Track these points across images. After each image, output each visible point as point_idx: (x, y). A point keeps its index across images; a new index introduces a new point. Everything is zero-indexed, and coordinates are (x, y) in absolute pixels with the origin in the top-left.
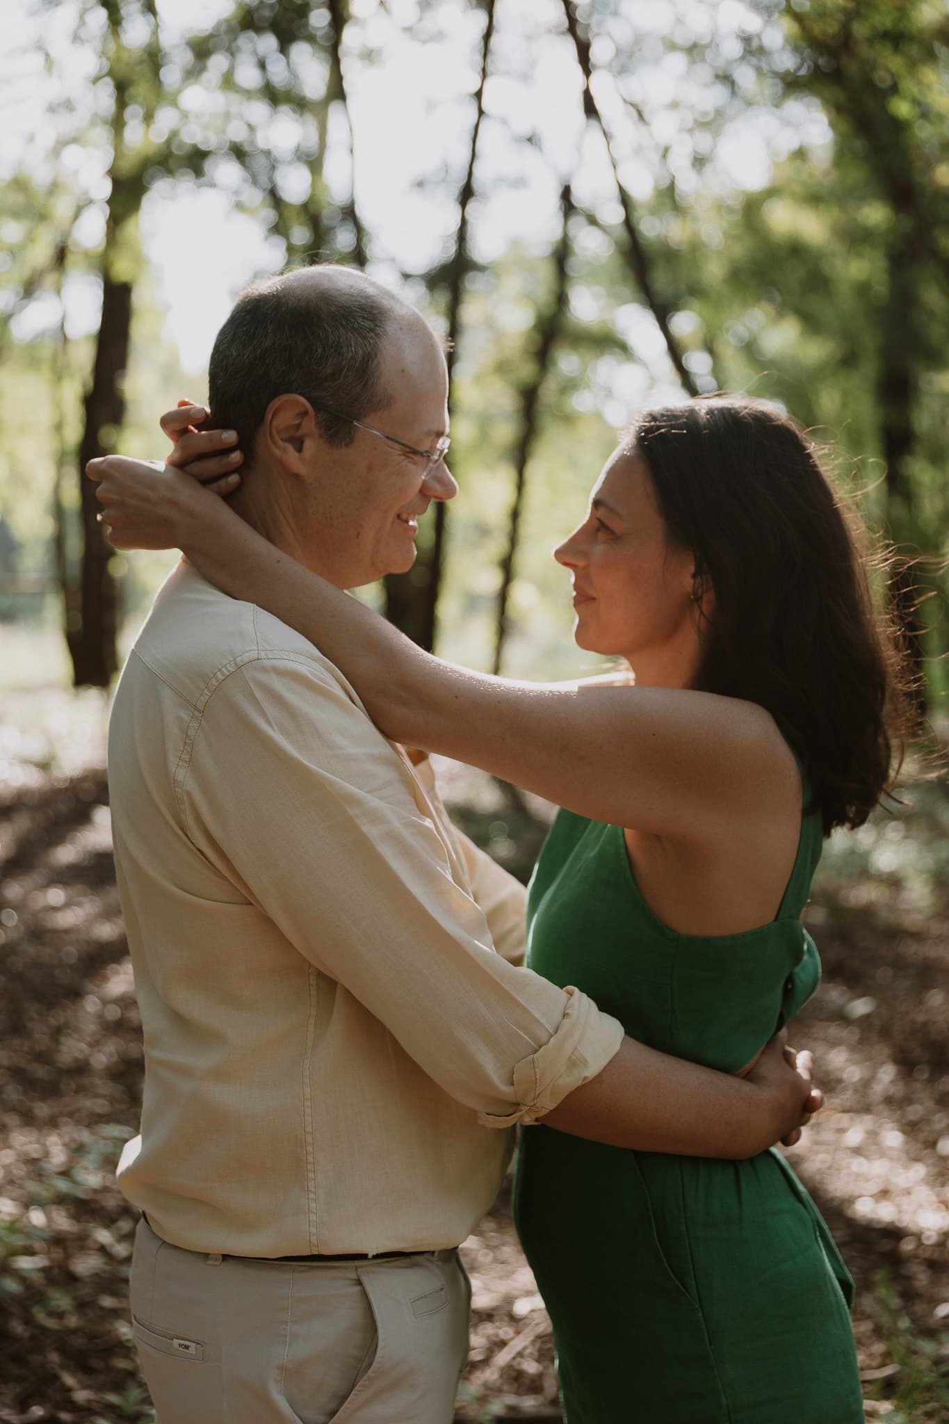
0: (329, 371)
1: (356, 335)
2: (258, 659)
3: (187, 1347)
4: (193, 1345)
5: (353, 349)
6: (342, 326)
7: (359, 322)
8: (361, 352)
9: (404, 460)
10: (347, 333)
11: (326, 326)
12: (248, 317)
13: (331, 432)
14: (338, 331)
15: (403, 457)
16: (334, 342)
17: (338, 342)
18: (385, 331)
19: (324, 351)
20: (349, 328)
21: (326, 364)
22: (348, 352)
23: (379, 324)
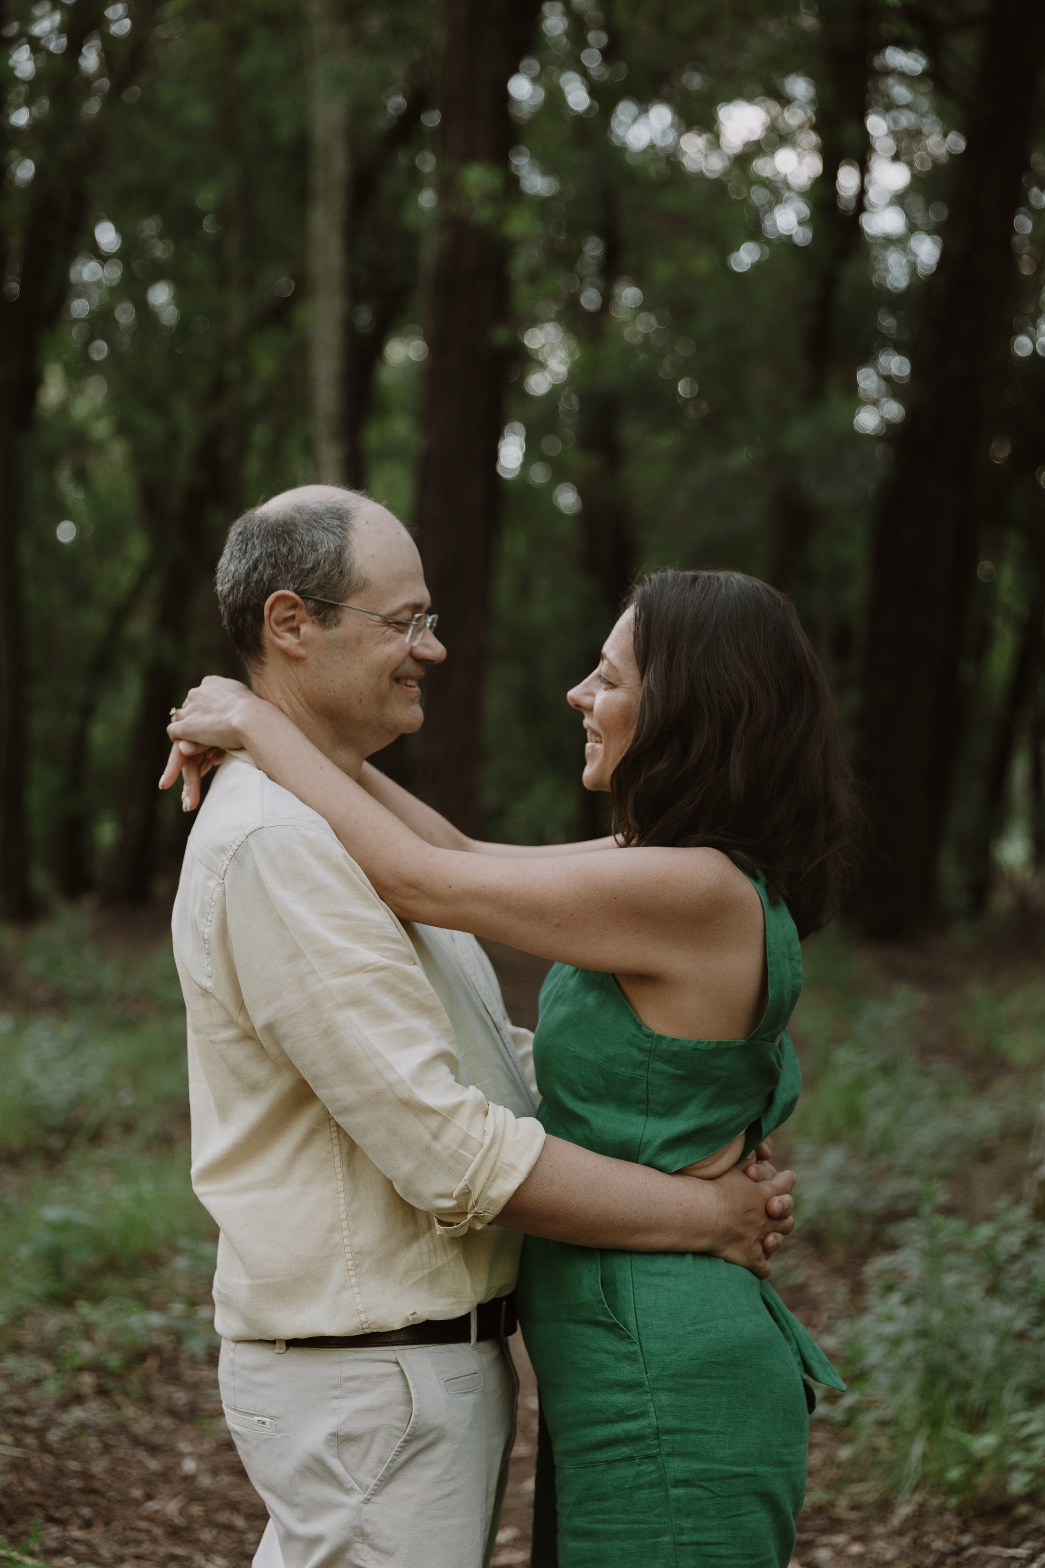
0: (310, 565)
1: (327, 532)
2: (261, 828)
3: (264, 1423)
4: (268, 1420)
5: (326, 545)
6: (314, 527)
7: (328, 522)
8: (332, 546)
9: (387, 630)
10: (318, 532)
11: (301, 530)
12: (240, 537)
13: (320, 616)
14: (311, 532)
15: (386, 628)
16: (309, 542)
17: (313, 541)
18: (352, 525)
19: (302, 549)
20: (320, 528)
21: (306, 561)
22: (322, 548)
23: (345, 521)
